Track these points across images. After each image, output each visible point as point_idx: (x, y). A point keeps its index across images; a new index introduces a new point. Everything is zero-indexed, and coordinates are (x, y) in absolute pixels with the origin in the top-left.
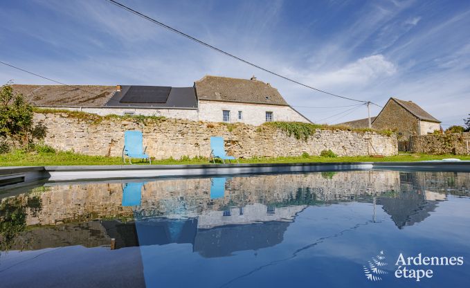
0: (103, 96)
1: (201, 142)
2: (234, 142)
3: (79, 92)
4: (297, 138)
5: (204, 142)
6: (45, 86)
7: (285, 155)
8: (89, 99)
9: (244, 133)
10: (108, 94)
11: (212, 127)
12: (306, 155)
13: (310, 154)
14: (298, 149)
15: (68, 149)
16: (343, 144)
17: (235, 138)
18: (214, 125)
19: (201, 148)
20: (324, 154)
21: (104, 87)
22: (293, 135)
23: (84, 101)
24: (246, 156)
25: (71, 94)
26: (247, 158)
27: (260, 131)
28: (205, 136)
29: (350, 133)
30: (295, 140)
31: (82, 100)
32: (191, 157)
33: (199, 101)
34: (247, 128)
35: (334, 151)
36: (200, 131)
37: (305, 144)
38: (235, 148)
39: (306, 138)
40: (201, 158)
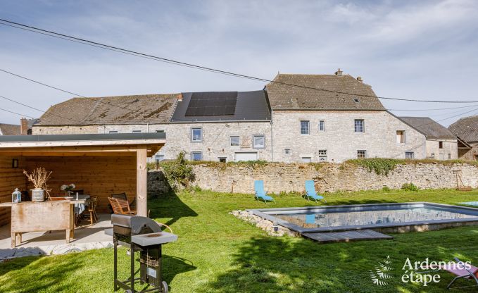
0: (165, 107)
1: (294, 180)
2: (320, 179)
3: (139, 103)
4: (378, 174)
5: (296, 180)
6: (105, 98)
7: (366, 189)
8: (152, 114)
9: (329, 171)
10: (170, 105)
11: (303, 168)
12: (386, 189)
13: (391, 188)
14: (378, 183)
15: (208, 188)
16: (427, 177)
17: (321, 176)
18: (304, 166)
19: (295, 185)
20: (405, 187)
21: (164, 95)
22: (373, 171)
23: (149, 116)
24: (331, 191)
25: (133, 107)
26: (332, 192)
27: (343, 168)
28: (297, 175)
29: (435, 166)
30: (376, 175)
31: (146, 115)
32: (287, 192)
33: (273, 112)
34: (331, 166)
35: (417, 184)
36: (294, 171)
37: (385, 178)
38: (321, 184)
39: (386, 174)
40: (295, 192)
